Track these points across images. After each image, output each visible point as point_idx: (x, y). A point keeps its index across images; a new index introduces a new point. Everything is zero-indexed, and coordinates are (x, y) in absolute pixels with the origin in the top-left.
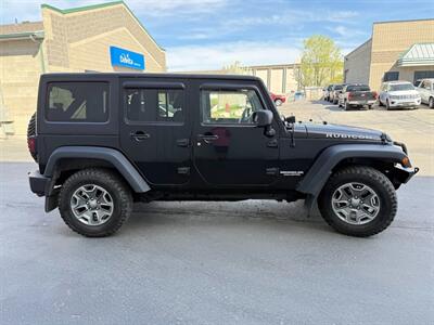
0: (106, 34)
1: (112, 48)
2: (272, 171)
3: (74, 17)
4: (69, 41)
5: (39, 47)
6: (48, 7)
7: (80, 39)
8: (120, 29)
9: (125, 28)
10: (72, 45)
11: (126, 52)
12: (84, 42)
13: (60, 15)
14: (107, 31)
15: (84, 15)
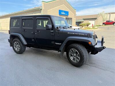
0: (58, 7)
1: (59, 10)
2: (53, 42)
3: (49, 3)
4: (48, 9)
5: (41, 11)
6: (43, 1)
7: (51, 8)
8: (63, 5)
9: (64, 5)
10: (49, 10)
11: (63, 11)
12: (52, 9)
13: (46, 3)
14: (58, 6)
15: (52, 3)
